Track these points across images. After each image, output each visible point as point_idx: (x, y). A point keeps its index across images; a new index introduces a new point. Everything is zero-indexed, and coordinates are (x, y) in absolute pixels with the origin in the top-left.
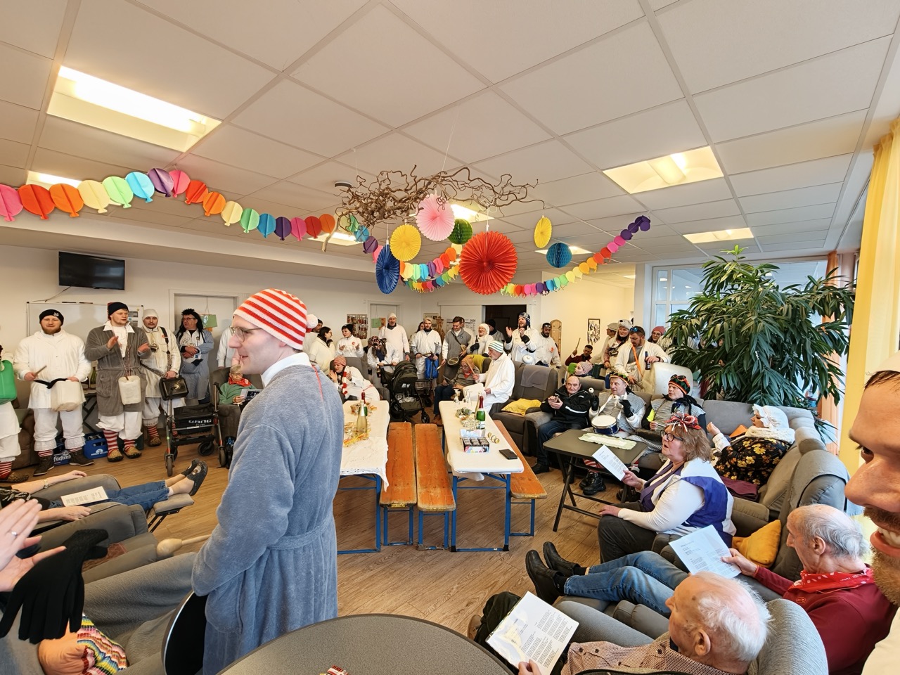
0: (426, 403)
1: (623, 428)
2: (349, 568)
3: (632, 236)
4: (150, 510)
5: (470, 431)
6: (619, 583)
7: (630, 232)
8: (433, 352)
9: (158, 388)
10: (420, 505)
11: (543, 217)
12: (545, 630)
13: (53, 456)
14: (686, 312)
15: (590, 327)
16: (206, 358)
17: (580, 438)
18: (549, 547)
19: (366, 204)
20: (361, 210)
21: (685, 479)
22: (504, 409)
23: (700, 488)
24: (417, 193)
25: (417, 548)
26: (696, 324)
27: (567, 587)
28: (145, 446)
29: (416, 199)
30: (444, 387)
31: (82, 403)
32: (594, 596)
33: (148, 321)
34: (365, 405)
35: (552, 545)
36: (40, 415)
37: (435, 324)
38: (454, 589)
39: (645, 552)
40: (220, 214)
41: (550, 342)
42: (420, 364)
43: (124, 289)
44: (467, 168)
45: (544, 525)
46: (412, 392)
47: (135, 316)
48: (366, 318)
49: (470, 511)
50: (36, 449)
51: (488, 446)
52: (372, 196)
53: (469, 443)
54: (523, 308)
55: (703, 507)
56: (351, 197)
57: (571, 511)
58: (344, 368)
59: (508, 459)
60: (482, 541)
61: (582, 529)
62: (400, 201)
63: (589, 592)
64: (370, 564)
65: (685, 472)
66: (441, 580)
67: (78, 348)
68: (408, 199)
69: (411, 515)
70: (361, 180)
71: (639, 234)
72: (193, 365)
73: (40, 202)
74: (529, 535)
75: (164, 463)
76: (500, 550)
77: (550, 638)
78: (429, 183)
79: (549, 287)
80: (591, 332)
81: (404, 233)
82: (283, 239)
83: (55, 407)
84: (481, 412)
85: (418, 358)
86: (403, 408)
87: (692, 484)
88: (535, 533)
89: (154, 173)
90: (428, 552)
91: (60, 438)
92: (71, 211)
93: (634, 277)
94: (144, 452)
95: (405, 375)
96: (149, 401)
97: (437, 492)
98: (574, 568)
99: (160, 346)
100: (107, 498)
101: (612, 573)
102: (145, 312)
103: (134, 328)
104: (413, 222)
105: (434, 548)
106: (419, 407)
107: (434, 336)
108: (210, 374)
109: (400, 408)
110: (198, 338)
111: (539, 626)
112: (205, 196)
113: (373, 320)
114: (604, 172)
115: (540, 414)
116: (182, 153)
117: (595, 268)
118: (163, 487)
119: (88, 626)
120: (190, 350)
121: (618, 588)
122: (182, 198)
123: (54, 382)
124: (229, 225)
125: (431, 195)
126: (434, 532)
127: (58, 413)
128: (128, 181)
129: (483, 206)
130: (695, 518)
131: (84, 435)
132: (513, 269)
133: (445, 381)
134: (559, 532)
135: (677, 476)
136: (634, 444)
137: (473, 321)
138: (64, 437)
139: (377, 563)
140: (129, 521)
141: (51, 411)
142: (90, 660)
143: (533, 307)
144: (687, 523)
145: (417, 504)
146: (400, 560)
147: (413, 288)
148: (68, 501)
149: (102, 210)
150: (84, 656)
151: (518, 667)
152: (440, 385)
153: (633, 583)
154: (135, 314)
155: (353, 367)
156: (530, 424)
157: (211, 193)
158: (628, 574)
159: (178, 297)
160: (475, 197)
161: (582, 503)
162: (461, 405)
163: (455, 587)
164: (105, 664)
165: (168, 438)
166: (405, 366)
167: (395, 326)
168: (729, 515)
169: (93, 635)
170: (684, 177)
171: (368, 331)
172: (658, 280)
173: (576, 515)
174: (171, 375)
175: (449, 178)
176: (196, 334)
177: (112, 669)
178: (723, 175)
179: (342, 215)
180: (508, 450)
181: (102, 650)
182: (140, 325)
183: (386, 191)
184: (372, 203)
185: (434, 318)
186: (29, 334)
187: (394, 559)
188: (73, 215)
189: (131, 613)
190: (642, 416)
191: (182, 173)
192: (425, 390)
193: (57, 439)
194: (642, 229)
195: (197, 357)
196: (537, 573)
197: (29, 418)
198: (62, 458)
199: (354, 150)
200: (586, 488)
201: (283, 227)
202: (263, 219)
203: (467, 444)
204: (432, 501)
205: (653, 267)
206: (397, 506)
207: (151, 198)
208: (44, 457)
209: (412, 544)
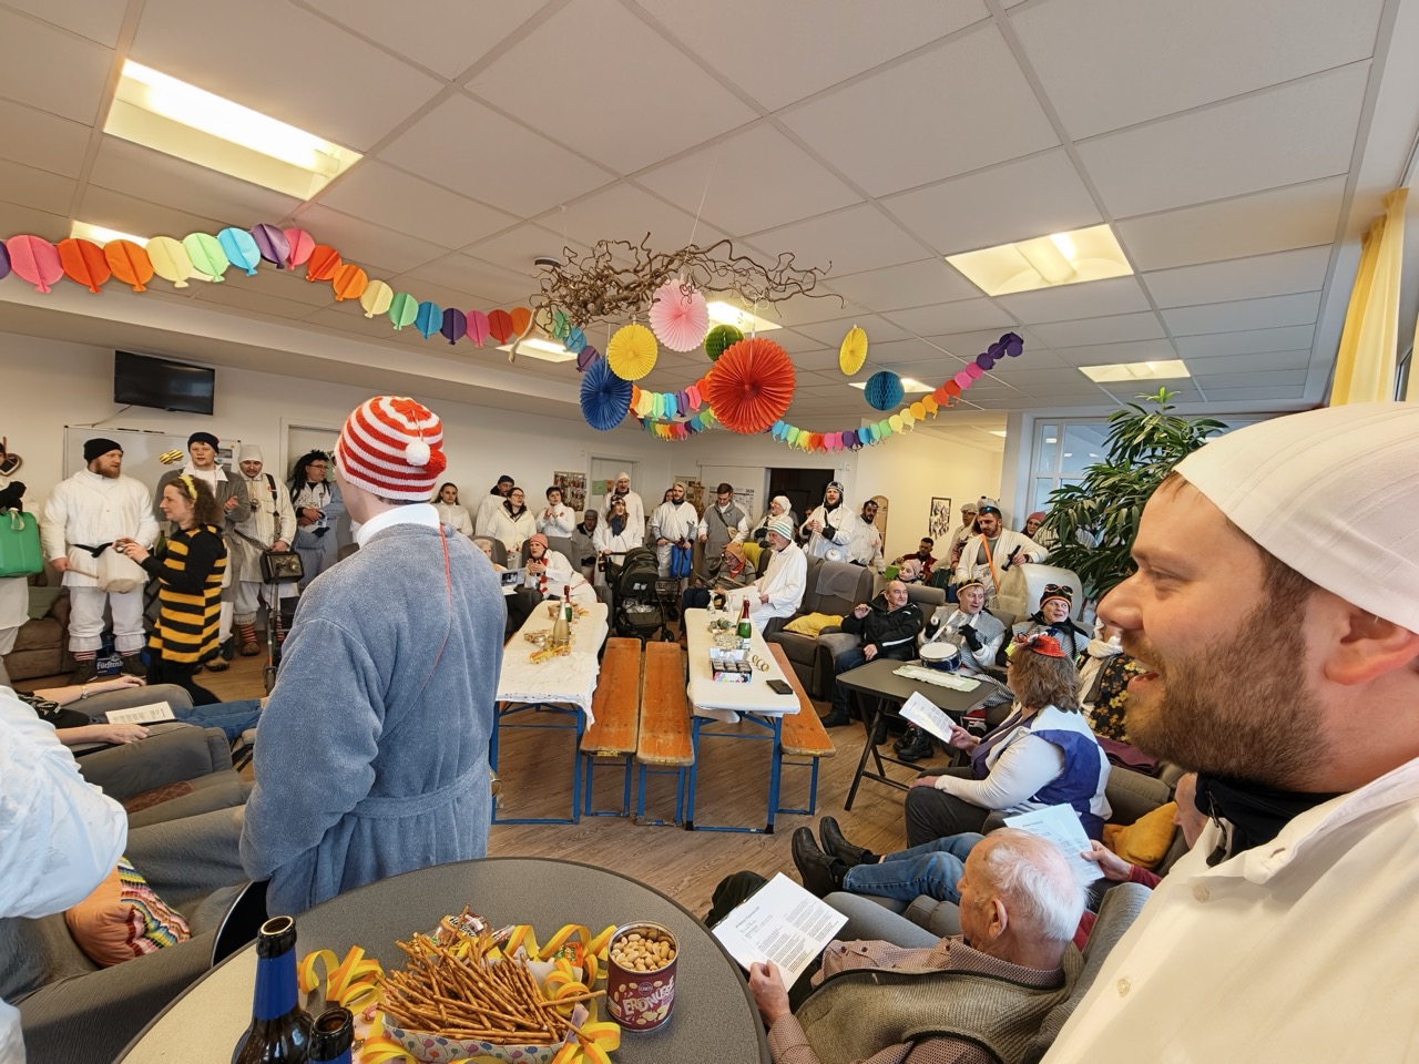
0: (670, 616)
1: (967, 663)
2: (530, 843)
3: (993, 364)
4: (236, 740)
5: (725, 651)
6: (922, 875)
7: (992, 358)
8: (685, 536)
9: (259, 567)
10: (640, 755)
11: (855, 327)
12: (797, 924)
13: (96, 662)
14: (1078, 489)
15: (934, 511)
16: (334, 526)
17: (895, 672)
18: (829, 825)
19: (578, 291)
20: (567, 299)
21: (1038, 734)
22: (786, 628)
23: (1060, 748)
24: (652, 277)
25: (635, 822)
26: (1090, 508)
27: (848, 879)
28: (236, 654)
29: (650, 285)
30: (697, 590)
31: (143, 582)
32: (886, 894)
33: (246, 466)
34: (568, 605)
35: (834, 821)
36: (79, 595)
37: (692, 494)
38: (685, 883)
39: (968, 833)
40: (358, 299)
41: (872, 532)
42: (664, 555)
43: (212, 414)
44: (728, 241)
45: (833, 801)
46: (647, 597)
47: (227, 457)
48: (584, 479)
49: (721, 774)
50: (72, 649)
51: (750, 673)
52: (585, 279)
53: (722, 668)
54: (828, 475)
55: (1061, 776)
56: (555, 281)
57: (876, 782)
58: (545, 552)
59: (778, 693)
60: (735, 817)
61: (889, 810)
62: (627, 288)
63: (878, 887)
64: (562, 840)
65: (1037, 725)
66: (666, 869)
67: (140, 498)
68: (639, 285)
69: (628, 772)
70: (571, 255)
71: (1005, 362)
72: (314, 536)
73: (89, 266)
74: (807, 813)
75: (262, 681)
76: (760, 832)
77: (803, 935)
78: (671, 262)
79: (863, 439)
80: (935, 519)
81: (632, 338)
82: (453, 343)
83: (104, 586)
84: (744, 624)
85: (662, 545)
86: (631, 621)
87: (1048, 741)
88: (816, 811)
89: (261, 231)
90: (651, 828)
91: (108, 635)
92: (135, 283)
93: (1003, 434)
94: (232, 663)
95: (638, 570)
96: (244, 586)
97: (670, 738)
98: (862, 856)
99: (262, 502)
100: (173, 718)
101: (915, 861)
102: (242, 450)
103: (228, 473)
104: (644, 321)
105: (660, 824)
106: (659, 621)
107: (688, 511)
108: (339, 551)
109: (627, 621)
110: (322, 495)
111: (790, 919)
112: (337, 273)
113: (594, 483)
114: (948, 259)
115: (842, 636)
116: (303, 202)
117: (935, 411)
118: (256, 708)
119: (138, 884)
120: (310, 514)
121: (921, 882)
122: (301, 273)
123: (103, 547)
124: (371, 316)
125: (675, 280)
126: (663, 801)
127: (107, 595)
128: (220, 241)
129: (749, 299)
130: (1050, 791)
131: (143, 631)
132: (788, 396)
133: (698, 581)
134: (853, 811)
135: (1026, 729)
136: (977, 684)
137: (749, 492)
138: (114, 632)
139: (572, 839)
140: (204, 750)
141: (96, 591)
142: (139, 926)
143: (844, 474)
144: (1036, 798)
145: (636, 753)
146: (607, 837)
147: (655, 433)
148: (115, 719)
149: (181, 284)
150: (130, 919)
151: (749, 969)
152: (692, 587)
153: (943, 875)
154: (228, 454)
155: (557, 553)
156: (825, 650)
157: (346, 266)
158: (937, 862)
159: (294, 431)
160: (738, 286)
161: (895, 771)
162: (720, 615)
163: (686, 879)
164: (159, 935)
165: (270, 643)
166: (639, 556)
167: (627, 492)
168: (1101, 788)
169: (144, 895)
170: (1074, 273)
171: (586, 500)
172: (1043, 440)
173: (883, 789)
174: (280, 547)
175: (701, 256)
176: (319, 488)
177: (168, 942)
178: (1132, 273)
179: (541, 306)
180: (781, 681)
181: (156, 917)
182: (235, 469)
183: (606, 272)
184: (584, 288)
185: (690, 484)
186: (65, 476)
187: (599, 834)
188: (137, 289)
189: (200, 874)
190: (997, 648)
191: (304, 234)
192: (670, 596)
193: (103, 635)
194: (1009, 354)
195: (320, 523)
196: (808, 860)
197: (64, 601)
198: (109, 665)
199: (563, 207)
200: (902, 751)
201: (453, 324)
202: (424, 310)
203: (718, 668)
204: (659, 750)
205: (1036, 419)
206: (605, 754)
207: (256, 268)
208: (83, 662)
209: (628, 816)
